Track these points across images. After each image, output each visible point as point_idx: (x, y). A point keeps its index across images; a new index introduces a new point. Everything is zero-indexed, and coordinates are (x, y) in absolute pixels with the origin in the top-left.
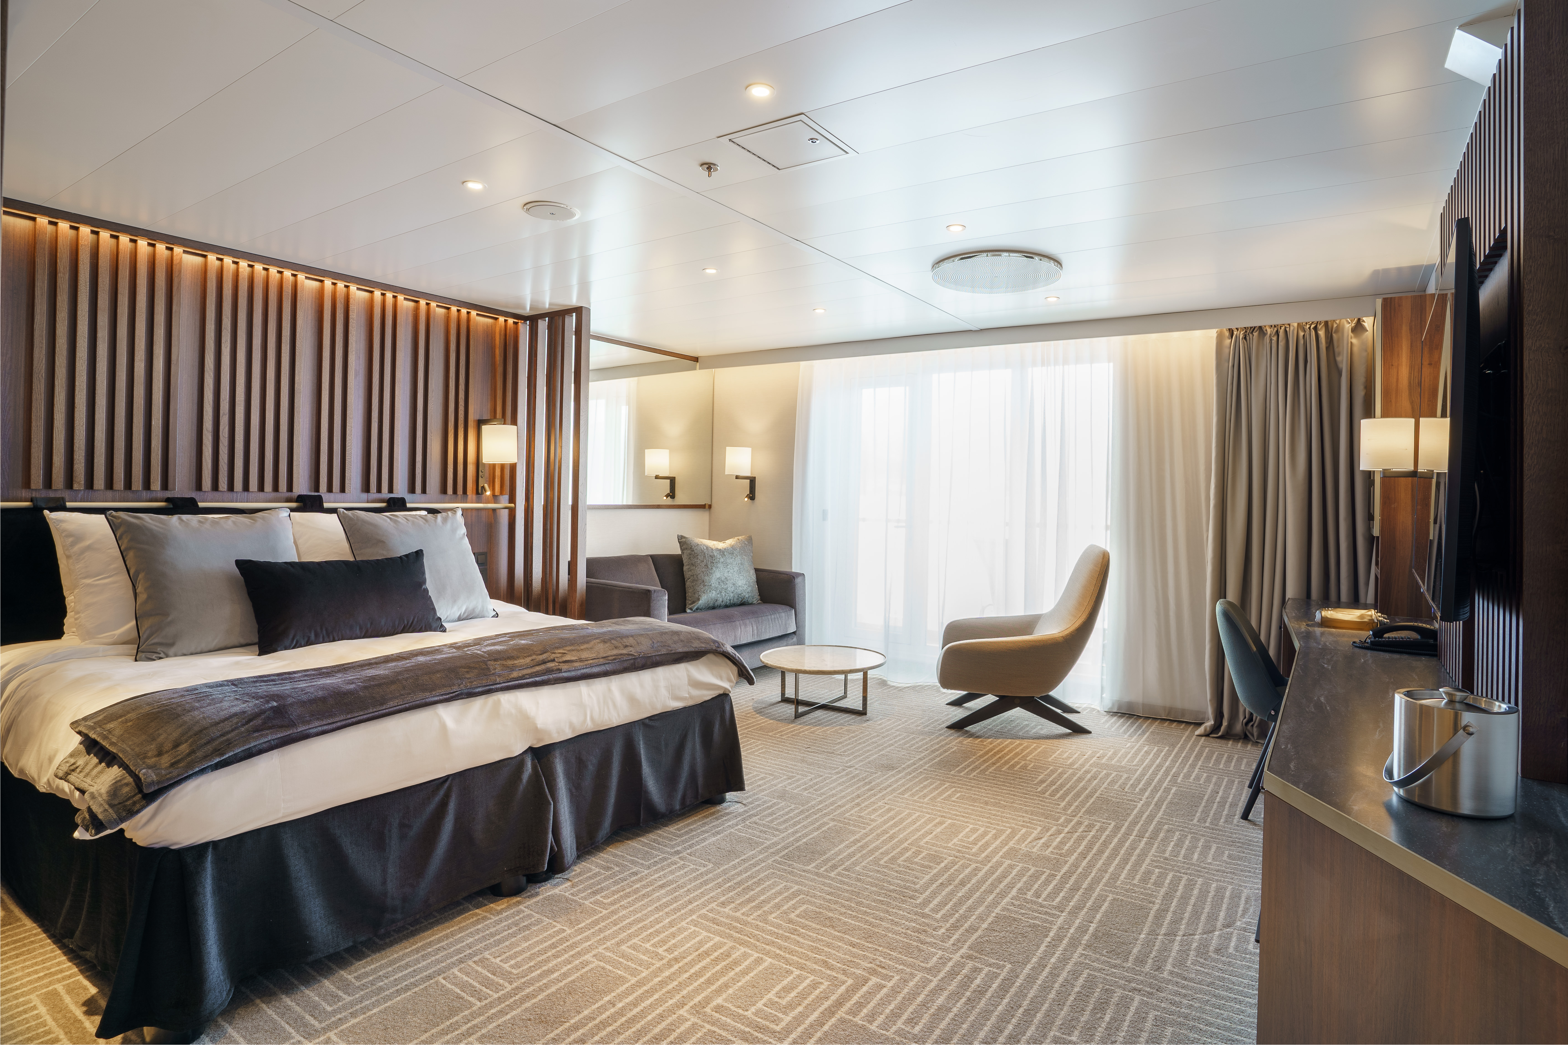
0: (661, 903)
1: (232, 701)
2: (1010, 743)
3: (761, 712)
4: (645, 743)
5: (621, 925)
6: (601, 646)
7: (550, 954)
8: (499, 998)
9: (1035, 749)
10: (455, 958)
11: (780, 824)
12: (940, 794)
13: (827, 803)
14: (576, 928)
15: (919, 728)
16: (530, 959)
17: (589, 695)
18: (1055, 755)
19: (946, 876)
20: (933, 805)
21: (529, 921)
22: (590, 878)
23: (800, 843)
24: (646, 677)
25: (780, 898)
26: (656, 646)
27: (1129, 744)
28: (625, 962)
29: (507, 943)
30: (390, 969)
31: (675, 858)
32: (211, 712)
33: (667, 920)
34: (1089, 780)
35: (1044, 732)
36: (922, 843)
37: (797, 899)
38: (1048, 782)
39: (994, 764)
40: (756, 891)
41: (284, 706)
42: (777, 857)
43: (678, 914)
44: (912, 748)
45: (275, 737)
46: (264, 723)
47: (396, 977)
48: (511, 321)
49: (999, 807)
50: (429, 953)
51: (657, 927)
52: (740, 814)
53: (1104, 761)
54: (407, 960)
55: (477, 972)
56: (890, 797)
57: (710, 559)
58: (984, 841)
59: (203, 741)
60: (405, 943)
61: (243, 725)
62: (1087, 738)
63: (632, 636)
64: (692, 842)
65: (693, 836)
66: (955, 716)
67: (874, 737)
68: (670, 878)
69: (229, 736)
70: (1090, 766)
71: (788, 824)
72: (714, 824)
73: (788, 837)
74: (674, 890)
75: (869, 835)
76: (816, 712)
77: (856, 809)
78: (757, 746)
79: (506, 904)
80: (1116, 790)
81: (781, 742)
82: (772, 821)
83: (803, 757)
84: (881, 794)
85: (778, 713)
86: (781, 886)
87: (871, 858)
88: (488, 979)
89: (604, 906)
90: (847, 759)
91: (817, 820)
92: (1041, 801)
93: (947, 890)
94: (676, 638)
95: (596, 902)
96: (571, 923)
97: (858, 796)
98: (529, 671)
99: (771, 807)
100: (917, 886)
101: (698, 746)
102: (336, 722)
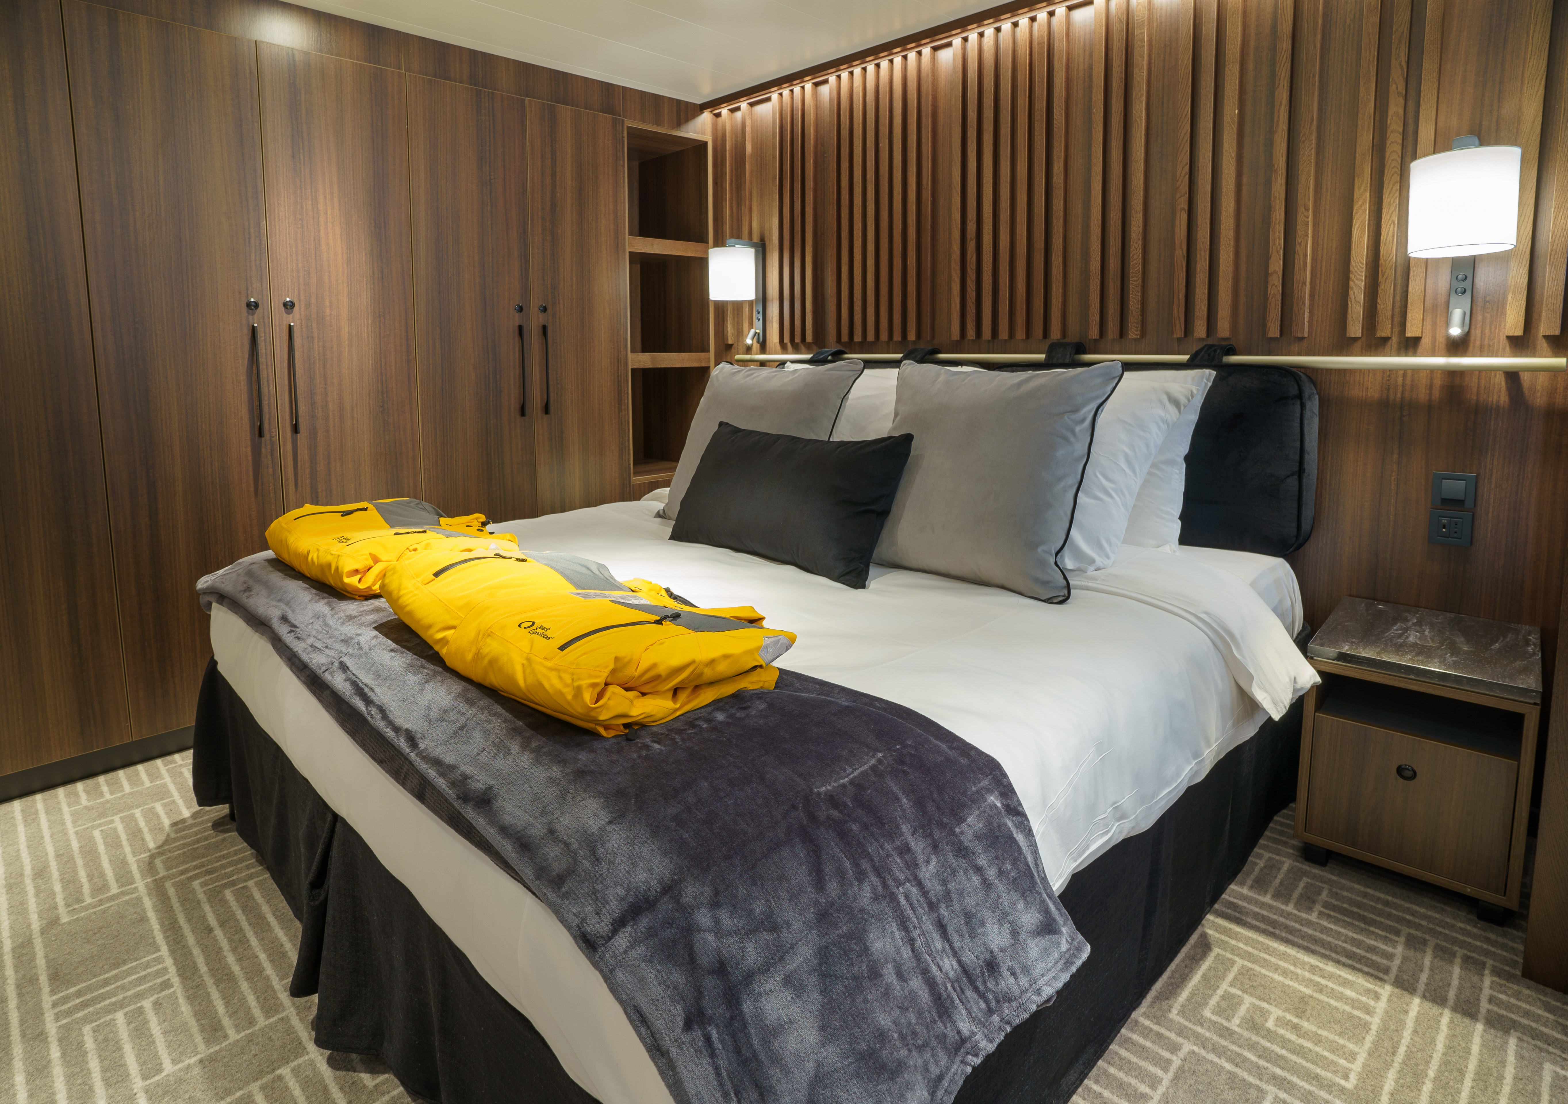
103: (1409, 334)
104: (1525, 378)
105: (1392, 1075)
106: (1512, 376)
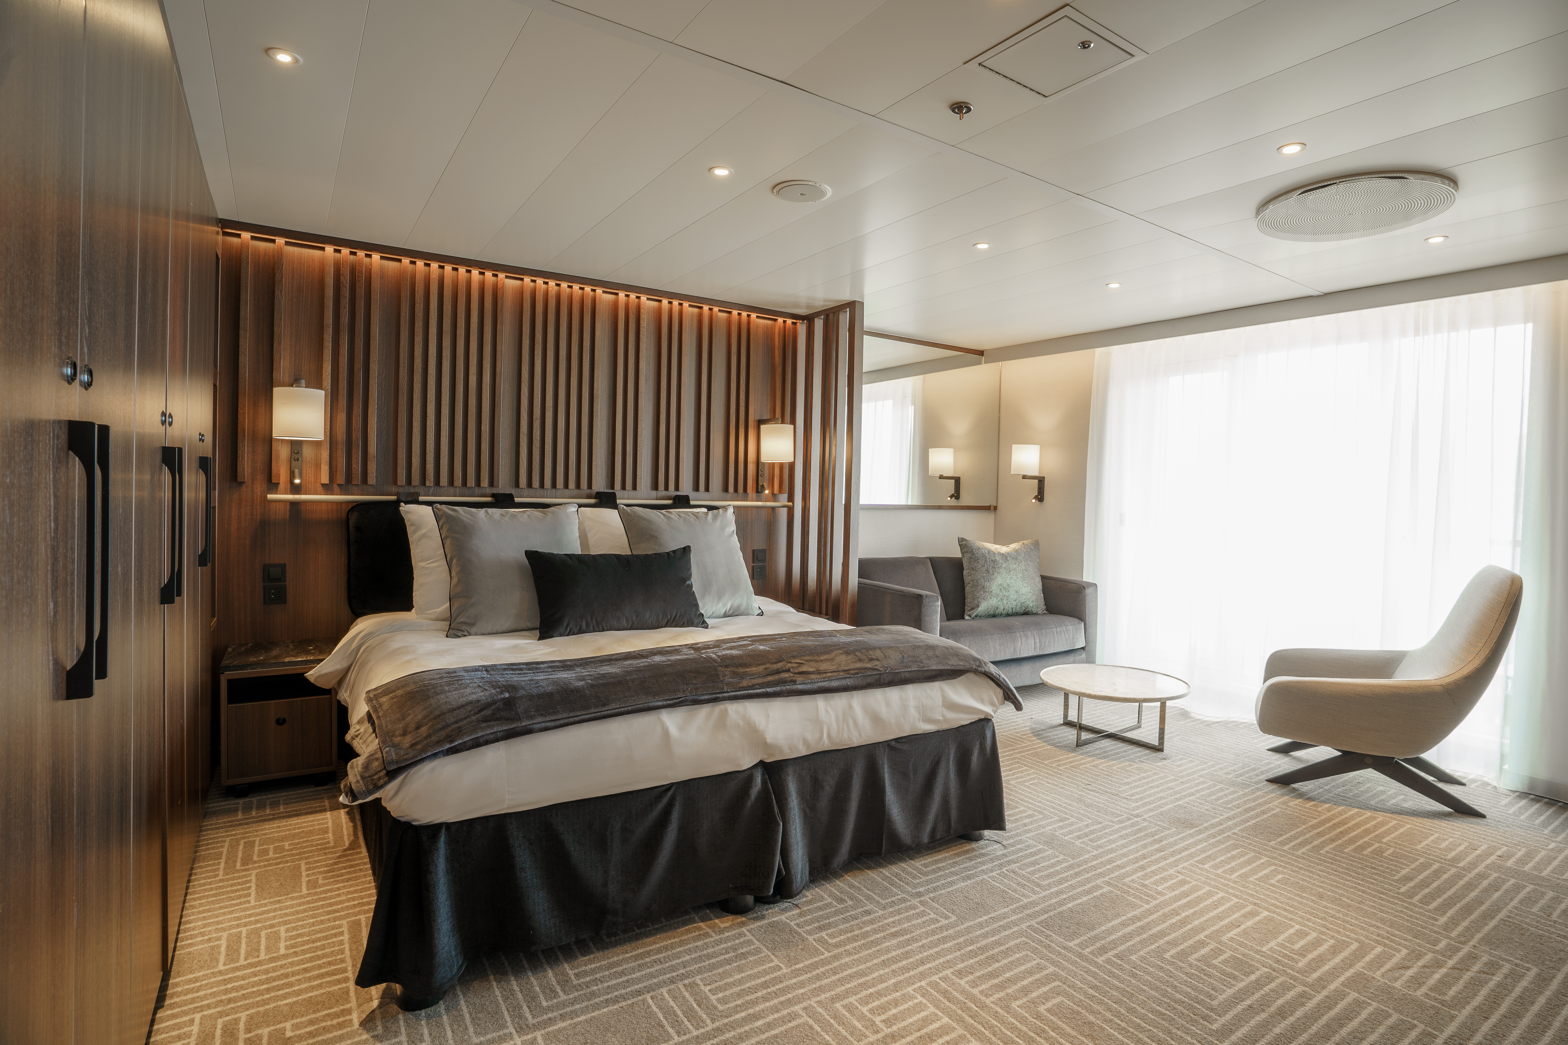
0: (889, 956)
1: (474, 688)
2: (1357, 814)
3: (1038, 735)
4: (890, 767)
5: (841, 975)
6: (843, 658)
7: (759, 994)
8: (698, 1037)
9: (1395, 828)
10: (668, 976)
11: (1042, 878)
12: (1254, 871)
13: (1103, 859)
14: (793, 968)
15: (1230, 776)
16: (739, 995)
17: (827, 711)
18: (1427, 842)
19: (1257, 995)
20: (1243, 886)
21: (748, 949)
22: (820, 908)
23: (1064, 908)
24: (894, 694)
25: (1030, 979)
26: (906, 660)
27: (1552, 845)
28: (836, 1025)
29: (721, 970)
30: (607, 973)
31: (915, 901)
32: (454, 697)
33: (893, 981)
34: (1486, 890)
35: (1408, 805)
36: (1224, 939)
37: (1051, 986)
38: (1417, 880)
39: (1333, 840)
40: (1001, 964)
41: (514, 698)
42: (1033, 923)
43: (907, 975)
44: (1218, 802)
45: (500, 729)
46: (493, 714)
47: (610, 983)
48: (789, 321)
49: (1339, 905)
50: (646, 964)
51: (880, 987)
52: (998, 858)
53: (1510, 863)
54: (625, 966)
55: (684, 997)
56: (1185, 864)
57: (991, 564)
58: (1316, 953)
59: (439, 726)
60: (627, 947)
61: (475, 714)
62: (1479, 824)
63: (880, 648)
64: (938, 884)
65: (940, 876)
66: (1279, 766)
67: (1170, 781)
68: (906, 925)
69: (461, 723)
70: (1487, 867)
71: (1052, 880)
72: (966, 865)
73: (1050, 897)
74: (908, 942)
75: (1152, 914)
76: (1103, 741)
77: (1139, 874)
78: (1028, 774)
79: (730, 923)
80: (1534, 914)
81: (1057, 773)
82: (1033, 873)
83: (1081, 795)
84: (1173, 859)
85: (1058, 738)
86: (1034, 963)
87: (1153, 947)
88: (692, 1009)
89: (828, 946)
90: (1134, 805)
91: (1088, 880)
92: (1406, 908)
93: (1258, 1018)
94: (930, 653)
95: (820, 941)
96: (790, 961)
97: (1144, 857)
98: (759, 681)
99: (1035, 854)
100: (1215, 1003)
101: (952, 775)
102: (559, 719)
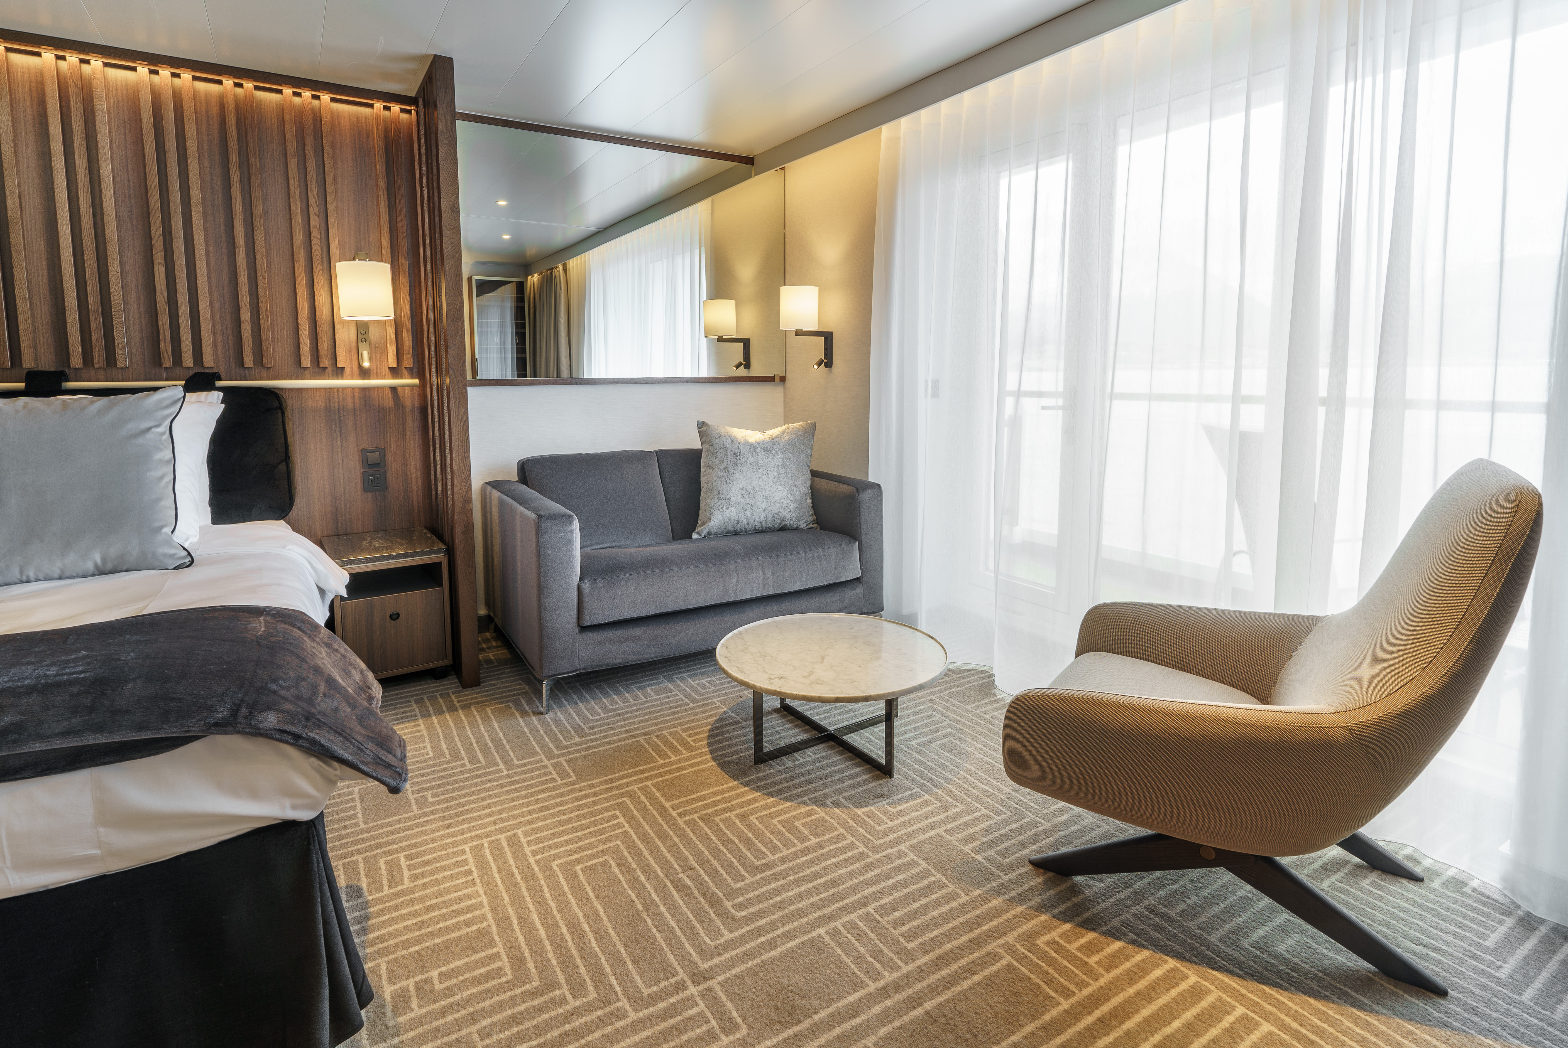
48: (395, 108)
57: (734, 457)
103: (339, 366)
104: (400, 390)
105: (443, 743)
106: (394, 389)
